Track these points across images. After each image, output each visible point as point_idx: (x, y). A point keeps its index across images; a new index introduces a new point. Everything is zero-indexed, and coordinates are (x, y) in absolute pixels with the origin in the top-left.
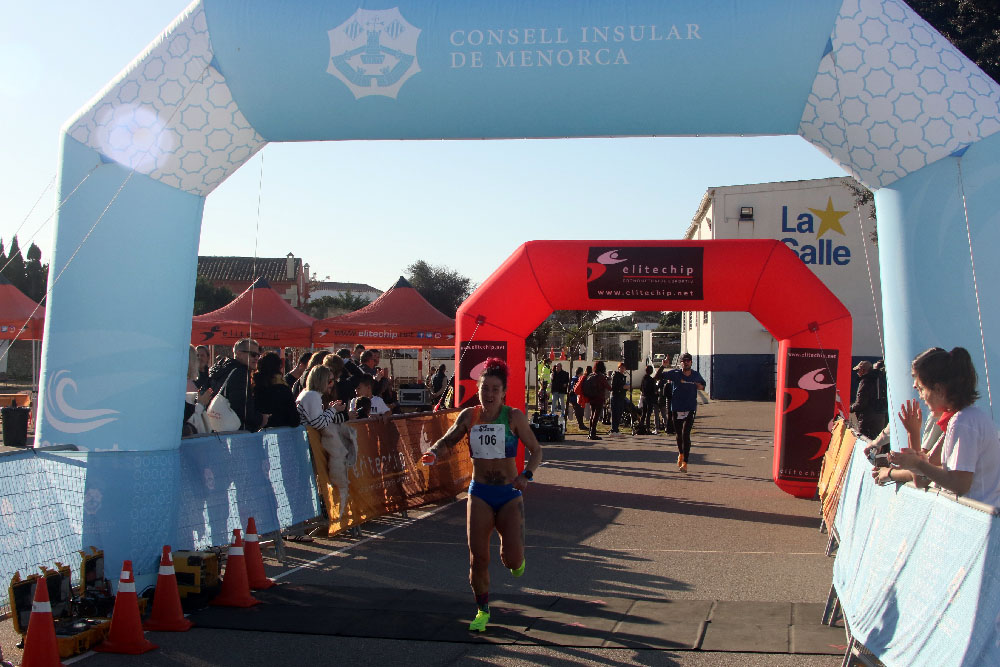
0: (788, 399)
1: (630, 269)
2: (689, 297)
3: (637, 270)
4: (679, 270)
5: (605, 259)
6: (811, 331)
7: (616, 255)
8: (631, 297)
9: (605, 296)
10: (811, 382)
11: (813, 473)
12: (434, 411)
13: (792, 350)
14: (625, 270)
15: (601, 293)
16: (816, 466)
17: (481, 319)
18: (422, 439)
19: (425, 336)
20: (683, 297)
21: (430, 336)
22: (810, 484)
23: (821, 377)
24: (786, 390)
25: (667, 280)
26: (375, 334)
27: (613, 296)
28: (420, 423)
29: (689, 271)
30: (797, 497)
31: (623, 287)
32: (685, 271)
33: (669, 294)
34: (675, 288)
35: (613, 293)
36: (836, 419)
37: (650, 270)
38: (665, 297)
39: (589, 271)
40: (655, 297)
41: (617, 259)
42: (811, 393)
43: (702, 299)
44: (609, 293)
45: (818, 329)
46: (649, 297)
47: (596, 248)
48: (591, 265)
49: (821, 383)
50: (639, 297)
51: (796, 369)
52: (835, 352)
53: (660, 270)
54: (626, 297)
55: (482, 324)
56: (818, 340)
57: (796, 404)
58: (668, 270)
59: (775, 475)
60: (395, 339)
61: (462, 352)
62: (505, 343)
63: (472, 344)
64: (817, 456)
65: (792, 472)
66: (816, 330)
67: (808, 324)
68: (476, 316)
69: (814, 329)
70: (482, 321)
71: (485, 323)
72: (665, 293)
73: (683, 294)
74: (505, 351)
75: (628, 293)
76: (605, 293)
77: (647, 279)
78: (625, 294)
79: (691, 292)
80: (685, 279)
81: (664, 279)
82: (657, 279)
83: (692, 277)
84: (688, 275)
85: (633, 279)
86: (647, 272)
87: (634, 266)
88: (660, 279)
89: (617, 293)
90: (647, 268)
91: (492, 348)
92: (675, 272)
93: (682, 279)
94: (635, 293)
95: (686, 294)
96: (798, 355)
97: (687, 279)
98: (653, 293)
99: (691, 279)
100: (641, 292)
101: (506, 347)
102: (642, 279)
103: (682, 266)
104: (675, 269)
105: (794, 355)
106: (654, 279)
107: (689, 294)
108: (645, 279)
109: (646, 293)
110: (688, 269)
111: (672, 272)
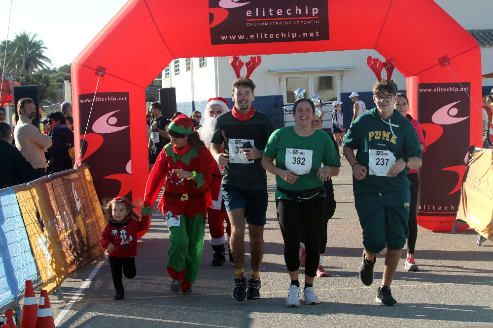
1: (254, 12)
2: (315, 38)
3: (260, 12)
4: (303, 11)
5: (227, 3)
6: (443, 65)
8: (255, 41)
9: (229, 41)
10: (445, 116)
11: (453, 207)
13: (421, 86)
14: (249, 13)
15: (224, 38)
20: (308, 38)
22: (449, 218)
23: (455, 111)
25: (292, 21)
27: (237, 41)
29: (315, 11)
30: (435, 231)
31: (247, 31)
32: (310, 11)
33: (294, 35)
34: (299, 29)
35: (237, 38)
37: (274, 12)
38: (290, 39)
39: (211, 17)
40: (281, 40)
41: (238, 2)
42: (445, 127)
43: (329, 39)
44: (233, 38)
45: (449, 63)
46: (275, 40)
48: (213, 10)
49: (454, 117)
50: (264, 40)
52: (467, 85)
53: (284, 12)
54: (250, 41)
55: (102, 76)
58: (293, 11)
62: (126, 94)
65: (431, 208)
66: (448, 64)
67: (439, 59)
68: (96, 68)
69: (446, 63)
70: (102, 73)
71: (105, 75)
72: (291, 36)
73: (308, 35)
74: (127, 103)
75: (252, 37)
76: (228, 38)
77: (272, 21)
78: (249, 38)
79: (317, 33)
80: (310, 20)
81: (289, 21)
82: (282, 21)
83: (318, 17)
84: (314, 15)
85: (257, 22)
86: (271, 15)
87: (257, 9)
88: (285, 21)
89: (241, 37)
90: (271, 10)
91: (114, 99)
92: (300, 13)
93: (307, 20)
94: (259, 36)
95: (312, 35)
96: (429, 90)
97: (312, 19)
98: (278, 36)
99: (317, 19)
100: (266, 35)
101: (128, 99)
102: (266, 21)
103: (306, 7)
104: (300, 10)
105: (425, 91)
106: (279, 21)
107: (315, 34)
108: (269, 21)
109: (271, 36)
110: (313, 9)
111: (297, 13)
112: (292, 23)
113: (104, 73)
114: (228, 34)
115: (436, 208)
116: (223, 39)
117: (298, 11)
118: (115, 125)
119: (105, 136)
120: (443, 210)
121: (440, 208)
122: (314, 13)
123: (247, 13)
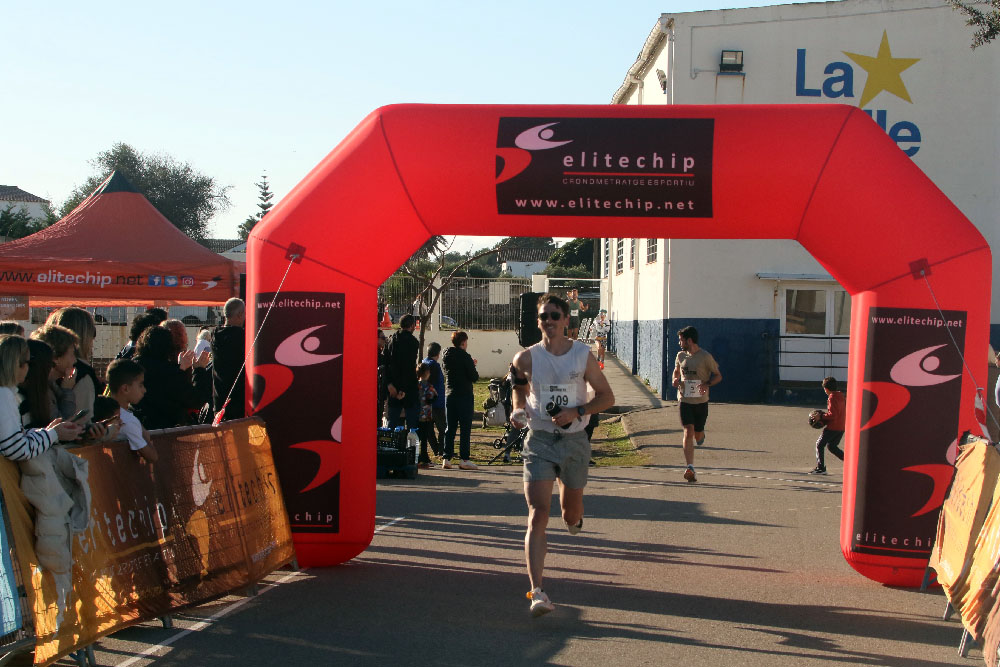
0: (871, 403)
1: (577, 160)
2: (686, 213)
3: (589, 160)
4: (667, 162)
5: (532, 140)
6: (917, 276)
7: (549, 134)
8: (577, 212)
9: (529, 210)
10: (915, 370)
11: (918, 542)
12: (215, 424)
14: (568, 161)
15: (521, 203)
16: (928, 529)
17: (296, 250)
18: (195, 479)
19: (163, 284)
20: (675, 213)
21: (172, 281)
23: (933, 363)
24: (868, 386)
25: (645, 180)
26: (69, 279)
27: (544, 211)
28: (192, 446)
29: (689, 163)
30: (887, 585)
31: (563, 194)
32: (680, 164)
33: (649, 205)
34: (659, 194)
35: (544, 204)
36: (963, 441)
37: (614, 162)
38: (641, 213)
39: (500, 164)
40: (624, 212)
41: (550, 140)
42: (914, 391)
44: (537, 204)
45: (928, 273)
46: (612, 212)
47: (513, 120)
48: (503, 152)
49: (934, 372)
50: (593, 212)
51: (885, 348)
52: (961, 315)
53: (633, 163)
54: (568, 212)
55: (297, 261)
56: (931, 294)
57: (884, 414)
58: (648, 162)
59: (846, 544)
60: (107, 288)
61: (260, 314)
62: (340, 297)
63: (283, 296)
64: (927, 508)
66: (926, 274)
67: (911, 264)
68: (287, 245)
69: (922, 272)
70: (298, 256)
71: (303, 259)
72: (643, 205)
73: (675, 206)
74: (341, 312)
75: (572, 204)
76: (529, 204)
77: (609, 177)
78: (566, 205)
79: (690, 203)
80: (679, 179)
81: (639, 178)
82: (627, 178)
83: (692, 175)
84: (685, 170)
85: (582, 177)
86: (608, 165)
87: (583, 154)
88: (632, 178)
89: (551, 204)
90: (608, 158)
91: (318, 305)
92: (661, 166)
93: (673, 179)
94: (585, 204)
95: (680, 205)
96: (890, 321)
97: (682, 178)
98: (619, 205)
99: (690, 178)
100: (597, 202)
101: (342, 305)
102: (599, 178)
103: (674, 155)
104: (661, 160)
105: (882, 321)
106: (622, 179)
107: (686, 206)
108: (603, 178)
109: (607, 204)
110: (686, 160)
111: (655, 166)
112: (646, 183)
113: (302, 256)
114: (528, 197)
115: (888, 540)
116: (519, 205)
117: (658, 162)
118: (316, 352)
119: (297, 370)
120: (900, 544)
121: (894, 541)
122: (686, 166)
123: (565, 161)
